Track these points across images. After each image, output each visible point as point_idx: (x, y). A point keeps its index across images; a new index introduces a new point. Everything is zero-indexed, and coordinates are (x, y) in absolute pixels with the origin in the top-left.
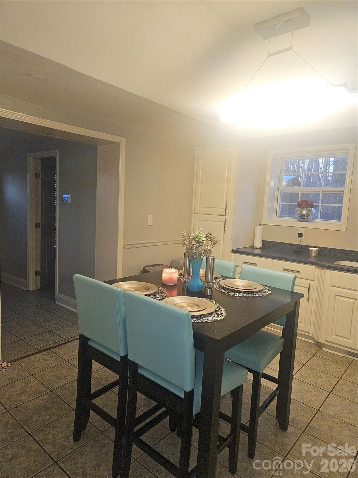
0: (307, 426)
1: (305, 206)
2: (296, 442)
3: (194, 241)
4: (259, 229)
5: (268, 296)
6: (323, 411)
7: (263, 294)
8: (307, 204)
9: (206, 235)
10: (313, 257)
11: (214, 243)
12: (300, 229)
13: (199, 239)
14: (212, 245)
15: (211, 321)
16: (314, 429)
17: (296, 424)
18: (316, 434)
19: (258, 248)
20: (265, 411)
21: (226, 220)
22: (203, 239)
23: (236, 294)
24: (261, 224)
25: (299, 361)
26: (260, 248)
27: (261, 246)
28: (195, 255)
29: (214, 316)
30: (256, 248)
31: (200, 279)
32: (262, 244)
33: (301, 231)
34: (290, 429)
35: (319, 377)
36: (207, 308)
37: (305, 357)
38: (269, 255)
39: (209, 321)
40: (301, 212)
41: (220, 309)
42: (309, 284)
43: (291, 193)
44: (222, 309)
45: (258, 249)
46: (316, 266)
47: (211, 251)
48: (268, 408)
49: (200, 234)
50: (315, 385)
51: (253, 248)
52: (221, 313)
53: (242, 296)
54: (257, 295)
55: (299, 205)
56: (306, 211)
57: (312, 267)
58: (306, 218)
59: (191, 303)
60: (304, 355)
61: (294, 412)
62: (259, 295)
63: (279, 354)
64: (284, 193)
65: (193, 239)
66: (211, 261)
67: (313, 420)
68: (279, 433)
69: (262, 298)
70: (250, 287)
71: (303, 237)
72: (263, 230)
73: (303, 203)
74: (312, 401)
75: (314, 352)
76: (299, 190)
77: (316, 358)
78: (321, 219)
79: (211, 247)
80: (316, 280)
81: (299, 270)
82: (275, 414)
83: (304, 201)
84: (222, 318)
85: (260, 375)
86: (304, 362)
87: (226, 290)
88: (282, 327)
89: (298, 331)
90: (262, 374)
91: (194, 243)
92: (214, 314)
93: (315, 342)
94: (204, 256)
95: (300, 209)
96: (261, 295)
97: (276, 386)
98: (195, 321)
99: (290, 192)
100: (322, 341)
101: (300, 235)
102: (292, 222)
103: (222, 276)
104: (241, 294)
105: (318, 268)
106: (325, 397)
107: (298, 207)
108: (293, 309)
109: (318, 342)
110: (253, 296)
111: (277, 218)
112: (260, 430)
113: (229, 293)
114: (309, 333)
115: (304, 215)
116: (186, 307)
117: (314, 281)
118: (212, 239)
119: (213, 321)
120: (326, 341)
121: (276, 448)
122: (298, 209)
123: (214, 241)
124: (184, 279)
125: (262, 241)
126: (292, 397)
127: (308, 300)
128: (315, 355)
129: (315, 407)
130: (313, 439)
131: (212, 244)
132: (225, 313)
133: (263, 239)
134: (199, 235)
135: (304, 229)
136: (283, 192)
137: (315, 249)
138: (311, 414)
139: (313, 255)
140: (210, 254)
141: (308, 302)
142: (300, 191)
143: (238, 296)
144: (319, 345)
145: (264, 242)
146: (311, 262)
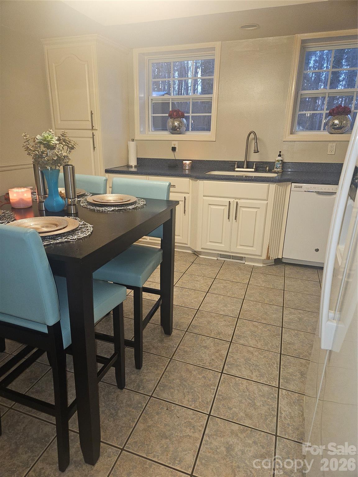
0: (189, 326)
1: (176, 117)
2: (180, 342)
3: (42, 146)
4: (132, 145)
5: (142, 207)
6: (202, 309)
7: (137, 205)
8: (177, 114)
9: (59, 137)
10: (187, 171)
11: (71, 147)
12: (173, 143)
13: (49, 141)
14: (68, 151)
15: (73, 239)
16: (195, 327)
17: (180, 326)
18: (196, 331)
19: (133, 166)
20: (149, 322)
21: (94, 135)
22: (54, 141)
23: (107, 208)
24: (134, 139)
25: (180, 271)
26: (135, 167)
27: (136, 164)
28: (47, 164)
29: (77, 233)
30: (131, 167)
31: (61, 196)
32: (137, 162)
33: (174, 145)
34: (174, 332)
35: (197, 281)
36: (68, 226)
37: (185, 266)
38: (145, 172)
39: (70, 240)
40: (173, 123)
41: (86, 226)
42: (185, 197)
43: (162, 103)
44: (89, 225)
45: (133, 168)
46: (191, 178)
47: (69, 159)
48: (153, 318)
49: (49, 135)
50: (194, 288)
51: (128, 166)
52: (88, 230)
53: (113, 210)
54: (131, 207)
55: (171, 116)
56: (178, 122)
57: (187, 180)
58: (178, 129)
59: (47, 224)
60: (184, 265)
61: (177, 317)
62: (133, 206)
63: (159, 266)
64: (155, 103)
65: (40, 143)
66: (69, 170)
67: (194, 320)
68: (164, 339)
69: (136, 210)
70: (122, 200)
71: (177, 151)
72: (137, 145)
73: (175, 113)
74: (192, 302)
75: (192, 260)
76: (169, 99)
77: (194, 265)
78: (193, 131)
79: (67, 153)
80: (190, 192)
81: (174, 185)
82: (159, 323)
83: (176, 111)
84: (88, 235)
85: (141, 290)
86: (184, 271)
87: (95, 206)
88: (160, 239)
89: (175, 244)
90: (143, 288)
91: (44, 149)
92: (78, 231)
93: (192, 251)
94: (60, 165)
95: (172, 120)
96: (134, 207)
97: (159, 296)
98: (51, 243)
99: (160, 102)
100: (198, 249)
101: (174, 149)
102: (165, 135)
103: (91, 193)
104: (113, 209)
105: (192, 180)
106: (203, 297)
107: (169, 118)
108: (169, 218)
109: (195, 251)
110: (127, 209)
111: (150, 133)
112: (145, 341)
113: (98, 208)
114: (187, 244)
115: (176, 127)
116: (40, 228)
117: (189, 193)
118: (67, 143)
119: (76, 239)
120: (202, 248)
121: (162, 353)
122: (170, 121)
123: (70, 146)
124: (39, 198)
125: (137, 158)
126: (175, 303)
127: (185, 213)
128: (193, 263)
129: (195, 307)
130: (195, 336)
131: (69, 149)
132: (92, 229)
133: (137, 156)
134: (47, 136)
135: (177, 142)
136: (153, 102)
137: (188, 162)
138: (192, 315)
139: (187, 168)
140: (68, 162)
141: (185, 215)
142: (171, 100)
143: (108, 211)
144: (196, 254)
145: (138, 159)
146: (185, 174)
